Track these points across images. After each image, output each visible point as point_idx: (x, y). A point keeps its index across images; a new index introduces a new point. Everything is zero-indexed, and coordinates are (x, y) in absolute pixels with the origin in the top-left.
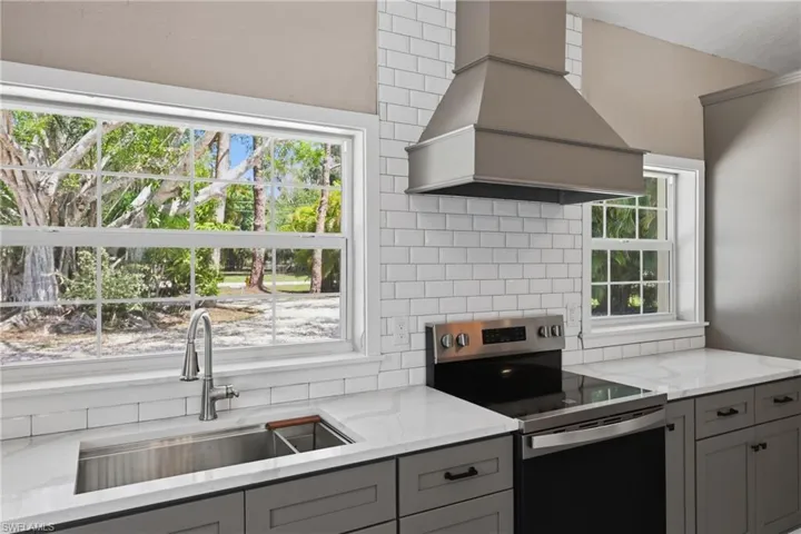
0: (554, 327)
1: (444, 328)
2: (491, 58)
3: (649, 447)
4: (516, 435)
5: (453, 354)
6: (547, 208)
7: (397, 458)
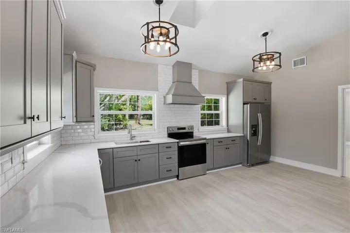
0: (192, 128)
1: (170, 127)
2: (177, 81)
3: (203, 146)
4: (178, 142)
5: (172, 132)
6: (191, 106)
7: (158, 144)
